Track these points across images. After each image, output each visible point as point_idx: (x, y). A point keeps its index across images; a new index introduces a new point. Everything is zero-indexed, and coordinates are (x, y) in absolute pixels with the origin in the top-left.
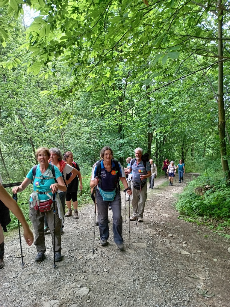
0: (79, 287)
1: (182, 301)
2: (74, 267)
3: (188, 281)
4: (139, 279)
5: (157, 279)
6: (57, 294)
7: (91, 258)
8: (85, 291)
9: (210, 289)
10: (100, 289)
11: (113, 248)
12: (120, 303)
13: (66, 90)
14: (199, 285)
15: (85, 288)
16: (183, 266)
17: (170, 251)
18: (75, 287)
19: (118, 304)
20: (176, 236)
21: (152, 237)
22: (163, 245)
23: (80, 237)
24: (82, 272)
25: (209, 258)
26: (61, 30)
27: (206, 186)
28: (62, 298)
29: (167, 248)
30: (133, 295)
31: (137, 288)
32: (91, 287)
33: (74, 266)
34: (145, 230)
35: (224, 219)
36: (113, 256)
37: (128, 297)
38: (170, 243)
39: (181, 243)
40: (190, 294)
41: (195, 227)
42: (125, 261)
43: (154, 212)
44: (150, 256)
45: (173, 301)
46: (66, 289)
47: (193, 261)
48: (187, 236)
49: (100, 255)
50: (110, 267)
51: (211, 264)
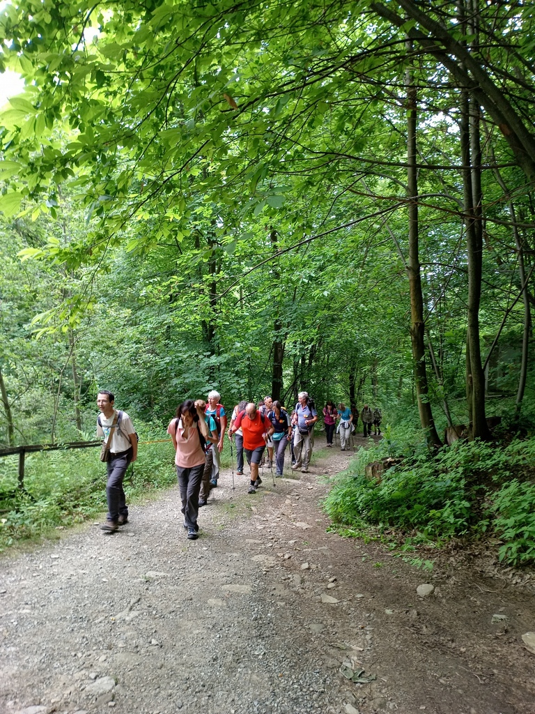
0: (93, 677)
1: (308, 692)
2: (85, 640)
3: (328, 654)
4: (225, 655)
5: (263, 653)
6: (42, 694)
7: (124, 620)
8: (106, 684)
9: (370, 667)
10: (139, 680)
11: (176, 598)
12: (179, 702)
13: (78, 249)
14: (349, 660)
15: (105, 679)
16: (321, 626)
17: (300, 598)
18: (83, 678)
19: (174, 705)
20: (317, 567)
21: (265, 572)
22: (288, 586)
23: (103, 577)
24: (101, 648)
25: (377, 608)
26: (71, 123)
27: (388, 460)
28: (52, 701)
29: (294, 592)
30: (209, 687)
31: (218, 673)
32: (119, 677)
33: (83, 638)
34: (252, 559)
35: (416, 527)
36: (174, 614)
37: (197, 690)
38: (303, 581)
39: (324, 581)
40: (328, 679)
41: (358, 547)
42: (199, 622)
43: (279, 519)
44: (256, 609)
45: (290, 692)
46: (64, 684)
47: (345, 616)
48: (341, 567)
49: (145, 614)
50: (166, 636)
51: (379, 620)
